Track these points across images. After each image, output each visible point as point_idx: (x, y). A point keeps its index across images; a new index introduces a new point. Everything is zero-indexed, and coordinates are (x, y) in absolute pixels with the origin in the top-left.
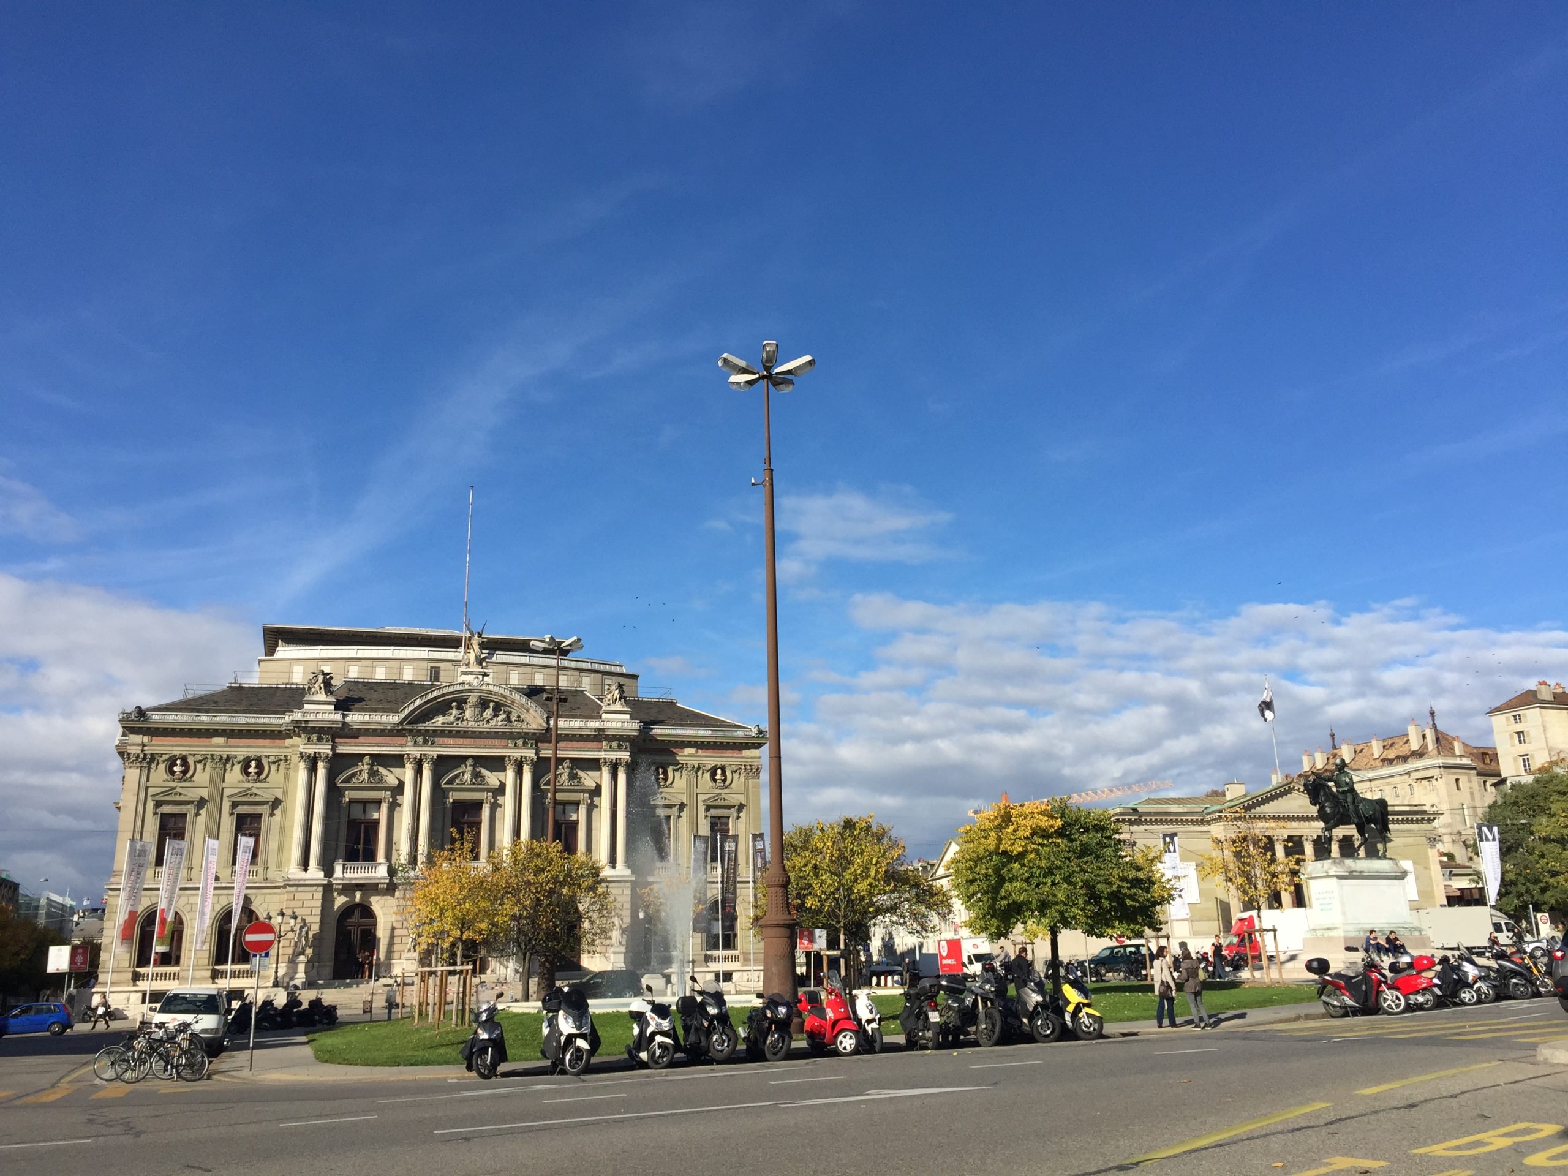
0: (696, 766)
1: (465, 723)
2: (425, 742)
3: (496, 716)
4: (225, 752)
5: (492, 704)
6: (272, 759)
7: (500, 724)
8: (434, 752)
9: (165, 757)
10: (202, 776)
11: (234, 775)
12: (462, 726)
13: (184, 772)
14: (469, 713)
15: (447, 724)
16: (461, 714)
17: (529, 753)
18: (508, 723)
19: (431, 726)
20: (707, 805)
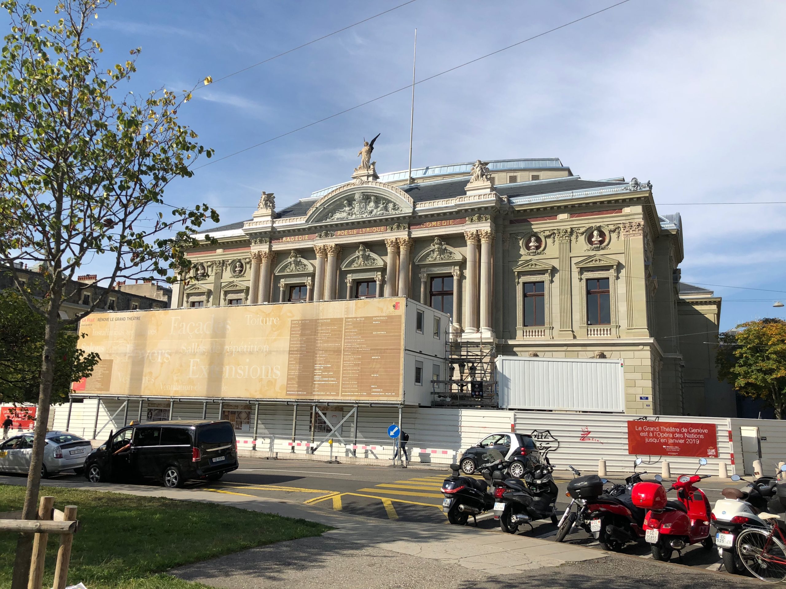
0: (569, 230)
1: (354, 216)
2: (326, 235)
3: (377, 207)
4: (221, 259)
5: (372, 198)
7: (378, 213)
8: (331, 242)
9: (193, 265)
10: (211, 275)
11: (227, 276)
12: (353, 218)
14: (356, 209)
15: (342, 219)
16: (351, 210)
17: (403, 235)
18: (385, 212)
19: (329, 222)
20: (581, 268)
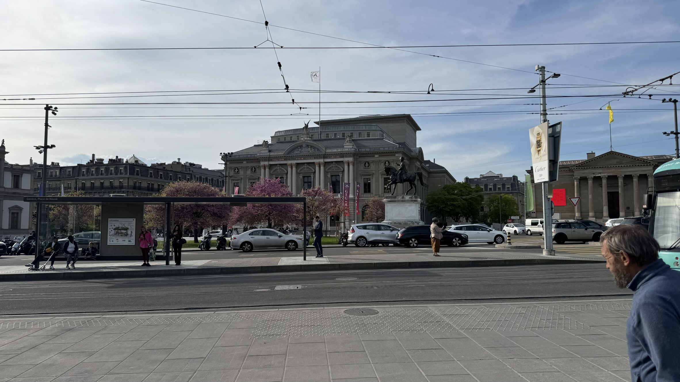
0: (378, 161)
2: (292, 159)
3: (311, 150)
4: (246, 165)
5: (309, 146)
6: (258, 167)
7: (312, 152)
8: (294, 162)
9: (233, 168)
10: (241, 172)
11: (249, 172)
12: (302, 154)
13: (238, 171)
14: (303, 150)
15: (298, 154)
16: (301, 150)
17: (321, 161)
18: (314, 152)
19: (292, 154)
20: (382, 174)
